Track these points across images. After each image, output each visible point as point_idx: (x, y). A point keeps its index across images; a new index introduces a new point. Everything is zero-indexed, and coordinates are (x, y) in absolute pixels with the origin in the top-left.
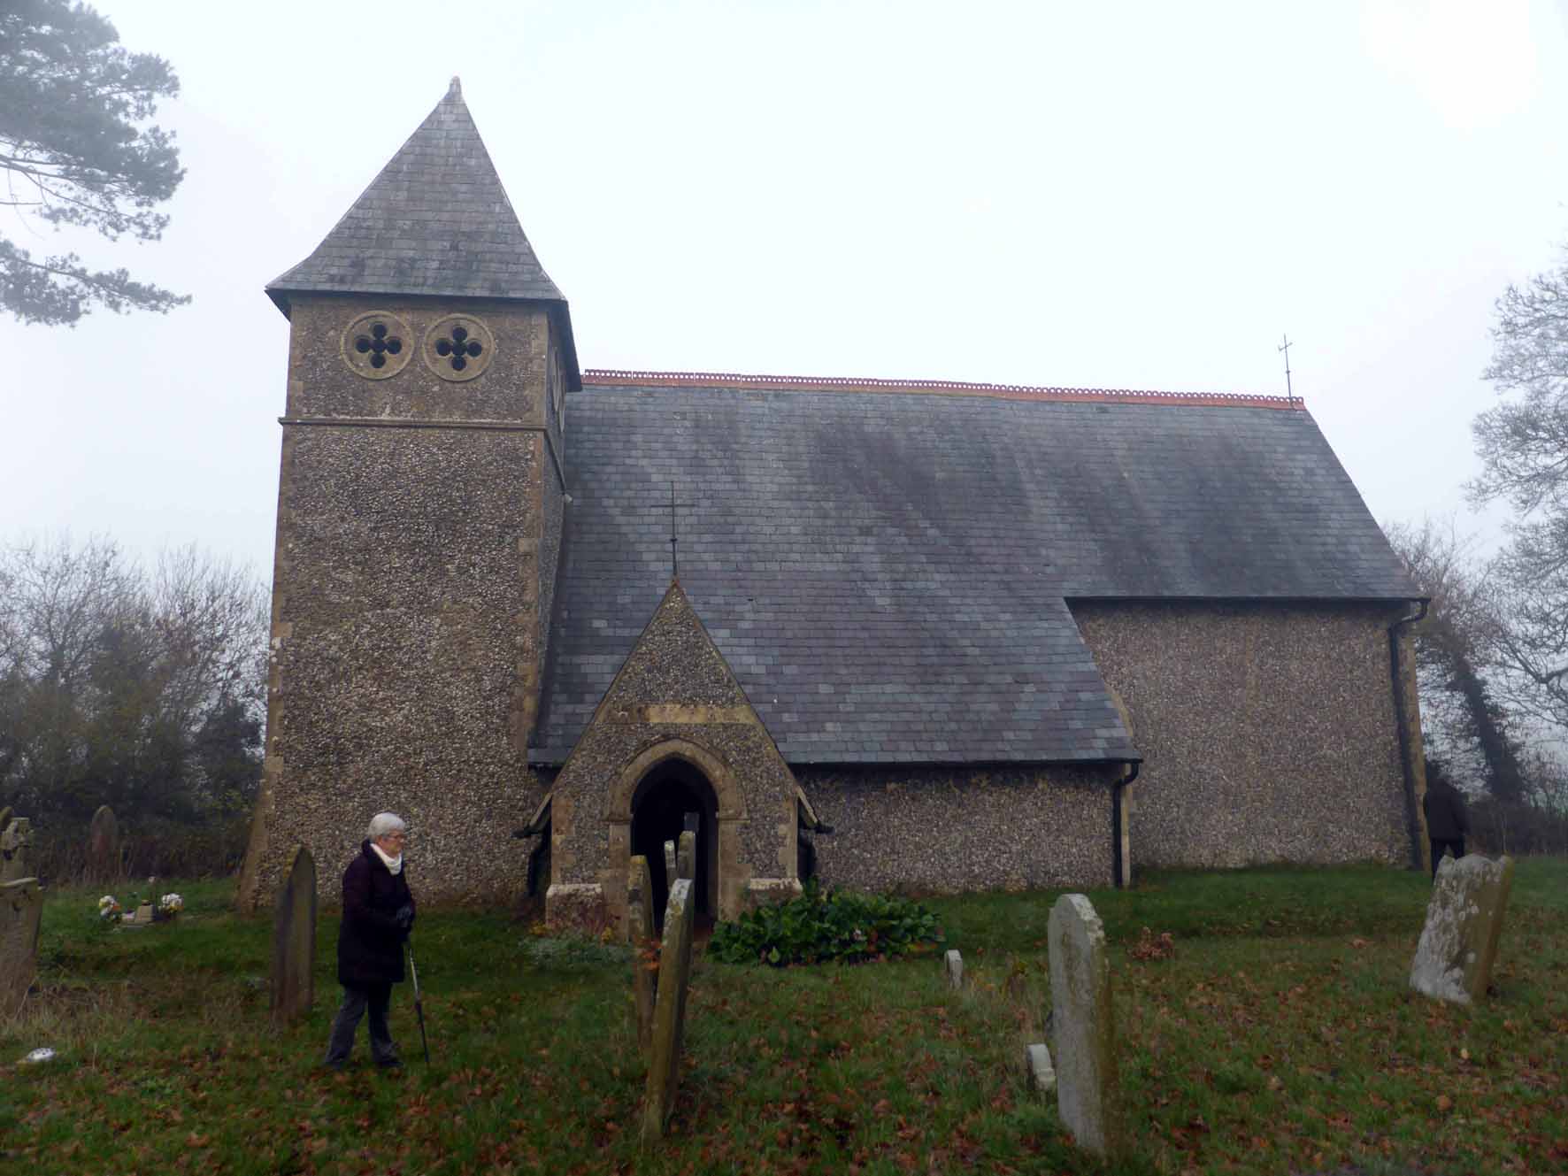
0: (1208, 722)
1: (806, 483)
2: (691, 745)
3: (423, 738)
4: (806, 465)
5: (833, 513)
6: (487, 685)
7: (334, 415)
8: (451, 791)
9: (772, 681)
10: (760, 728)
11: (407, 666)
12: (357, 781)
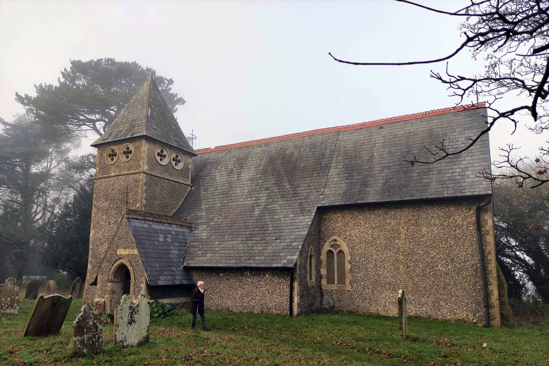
0: (382, 254)
2: (125, 260)
7: (104, 175)
10: (139, 255)
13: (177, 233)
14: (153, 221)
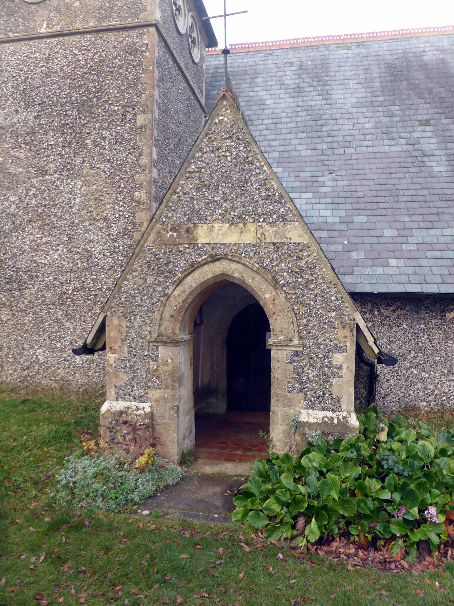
1: (377, 96)
2: (240, 265)
3: (71, 271)
4: (378, 84)
5: (399, 113)
6: (114, 230)
7: (11, 35)
8: (90, 310)
9: (343, 227)
10: (314, 248)
11: (59, 218)
12: (30, 302)
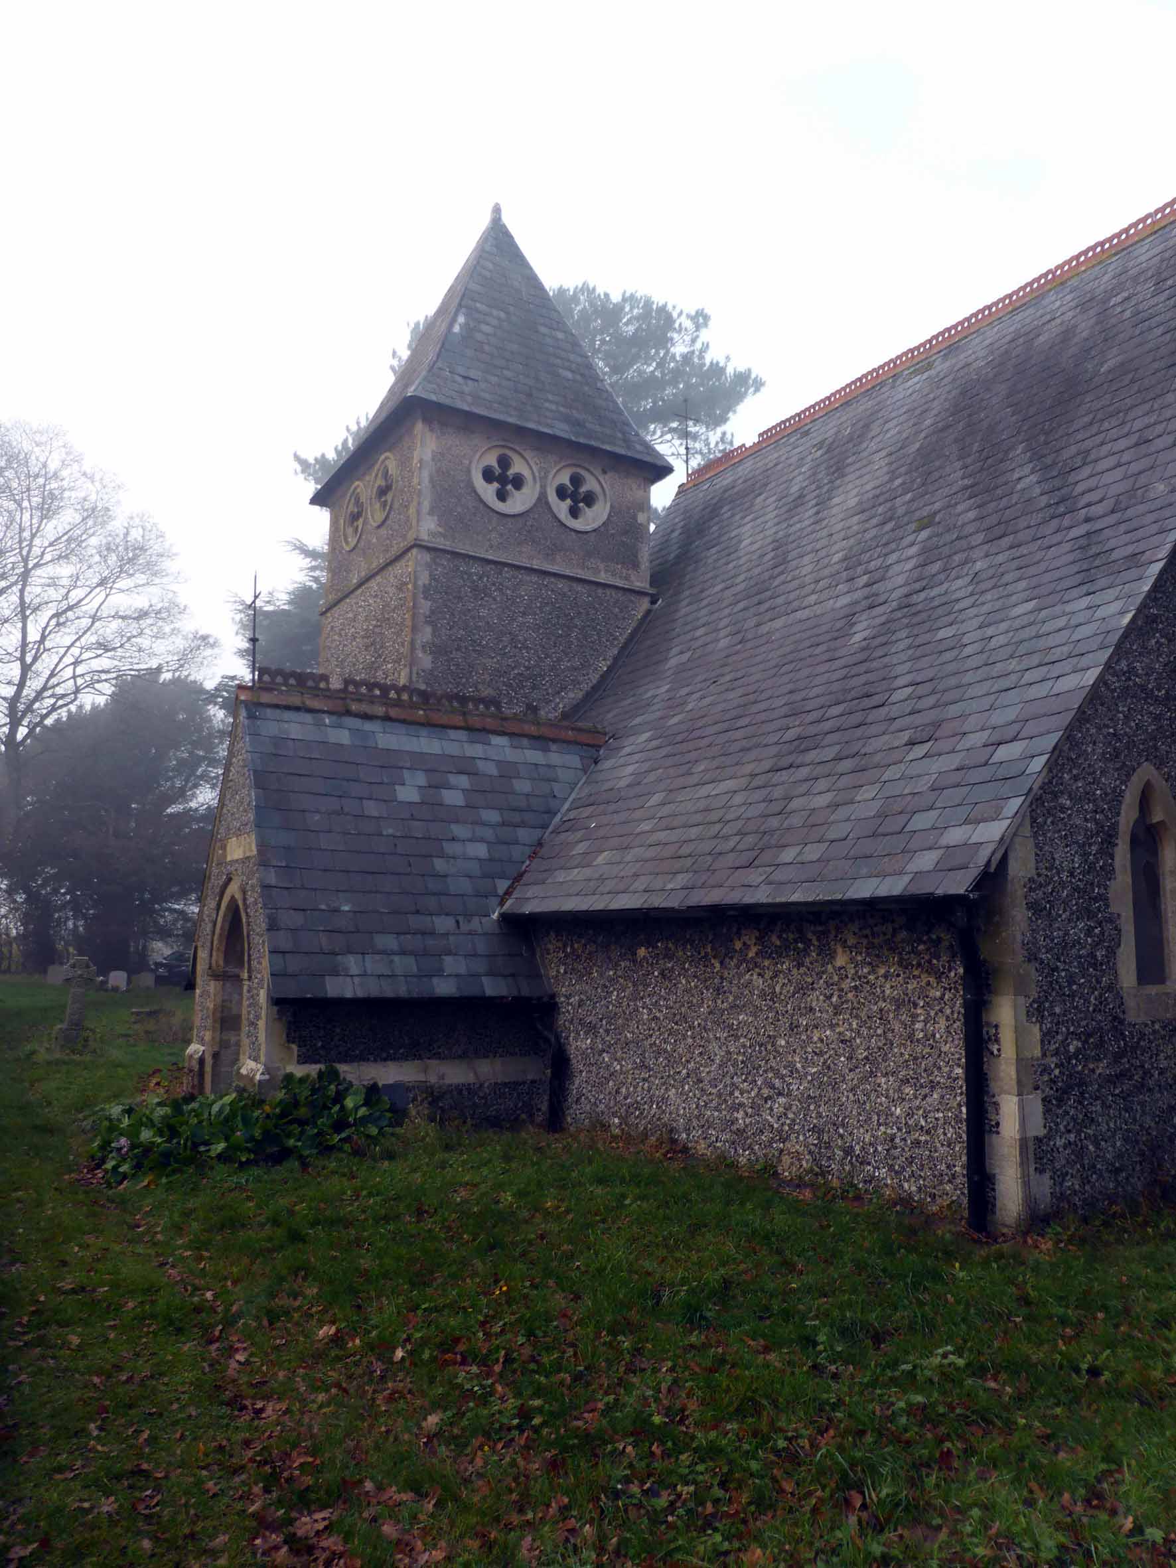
13: (508, 771)
14: (387, 718)
